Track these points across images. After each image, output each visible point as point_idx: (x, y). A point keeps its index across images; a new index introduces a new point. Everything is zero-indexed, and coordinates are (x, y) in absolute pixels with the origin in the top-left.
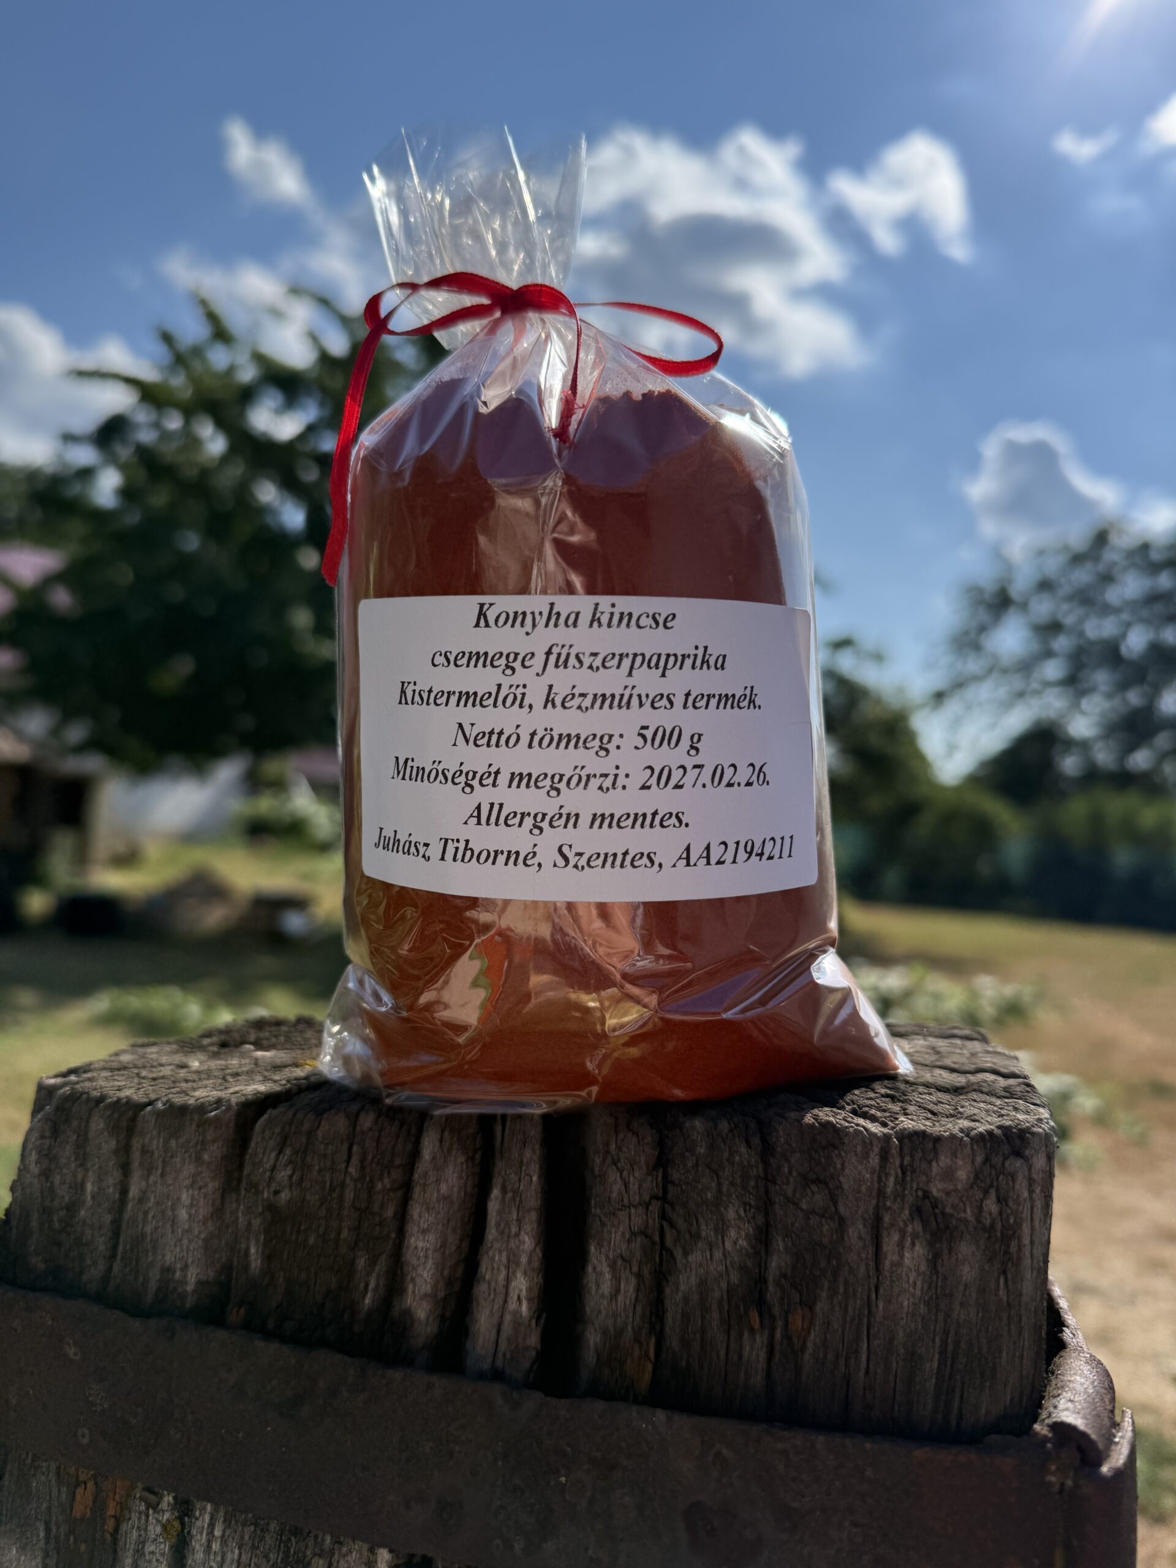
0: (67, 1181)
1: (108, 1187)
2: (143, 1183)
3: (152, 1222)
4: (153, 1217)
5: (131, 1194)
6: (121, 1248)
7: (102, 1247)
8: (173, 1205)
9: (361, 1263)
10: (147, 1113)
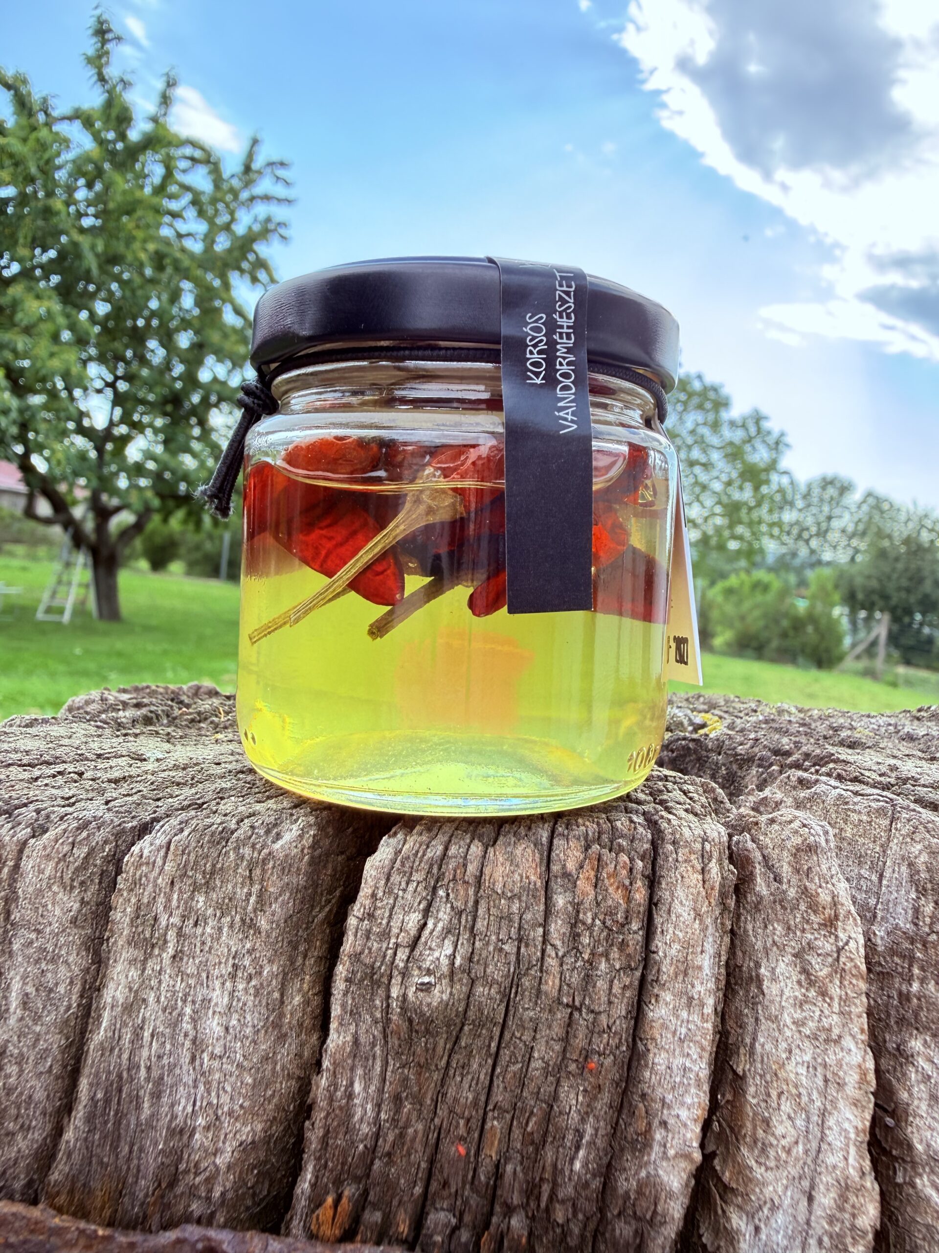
1: (57, 985)
3: (150, 1046)
4: (153, 1036)
5: (107, 995)
6: (83, 1097)
7: (40, 1096)
8: (194, 1011)
9: (571, 1099)
10: (145, 846)
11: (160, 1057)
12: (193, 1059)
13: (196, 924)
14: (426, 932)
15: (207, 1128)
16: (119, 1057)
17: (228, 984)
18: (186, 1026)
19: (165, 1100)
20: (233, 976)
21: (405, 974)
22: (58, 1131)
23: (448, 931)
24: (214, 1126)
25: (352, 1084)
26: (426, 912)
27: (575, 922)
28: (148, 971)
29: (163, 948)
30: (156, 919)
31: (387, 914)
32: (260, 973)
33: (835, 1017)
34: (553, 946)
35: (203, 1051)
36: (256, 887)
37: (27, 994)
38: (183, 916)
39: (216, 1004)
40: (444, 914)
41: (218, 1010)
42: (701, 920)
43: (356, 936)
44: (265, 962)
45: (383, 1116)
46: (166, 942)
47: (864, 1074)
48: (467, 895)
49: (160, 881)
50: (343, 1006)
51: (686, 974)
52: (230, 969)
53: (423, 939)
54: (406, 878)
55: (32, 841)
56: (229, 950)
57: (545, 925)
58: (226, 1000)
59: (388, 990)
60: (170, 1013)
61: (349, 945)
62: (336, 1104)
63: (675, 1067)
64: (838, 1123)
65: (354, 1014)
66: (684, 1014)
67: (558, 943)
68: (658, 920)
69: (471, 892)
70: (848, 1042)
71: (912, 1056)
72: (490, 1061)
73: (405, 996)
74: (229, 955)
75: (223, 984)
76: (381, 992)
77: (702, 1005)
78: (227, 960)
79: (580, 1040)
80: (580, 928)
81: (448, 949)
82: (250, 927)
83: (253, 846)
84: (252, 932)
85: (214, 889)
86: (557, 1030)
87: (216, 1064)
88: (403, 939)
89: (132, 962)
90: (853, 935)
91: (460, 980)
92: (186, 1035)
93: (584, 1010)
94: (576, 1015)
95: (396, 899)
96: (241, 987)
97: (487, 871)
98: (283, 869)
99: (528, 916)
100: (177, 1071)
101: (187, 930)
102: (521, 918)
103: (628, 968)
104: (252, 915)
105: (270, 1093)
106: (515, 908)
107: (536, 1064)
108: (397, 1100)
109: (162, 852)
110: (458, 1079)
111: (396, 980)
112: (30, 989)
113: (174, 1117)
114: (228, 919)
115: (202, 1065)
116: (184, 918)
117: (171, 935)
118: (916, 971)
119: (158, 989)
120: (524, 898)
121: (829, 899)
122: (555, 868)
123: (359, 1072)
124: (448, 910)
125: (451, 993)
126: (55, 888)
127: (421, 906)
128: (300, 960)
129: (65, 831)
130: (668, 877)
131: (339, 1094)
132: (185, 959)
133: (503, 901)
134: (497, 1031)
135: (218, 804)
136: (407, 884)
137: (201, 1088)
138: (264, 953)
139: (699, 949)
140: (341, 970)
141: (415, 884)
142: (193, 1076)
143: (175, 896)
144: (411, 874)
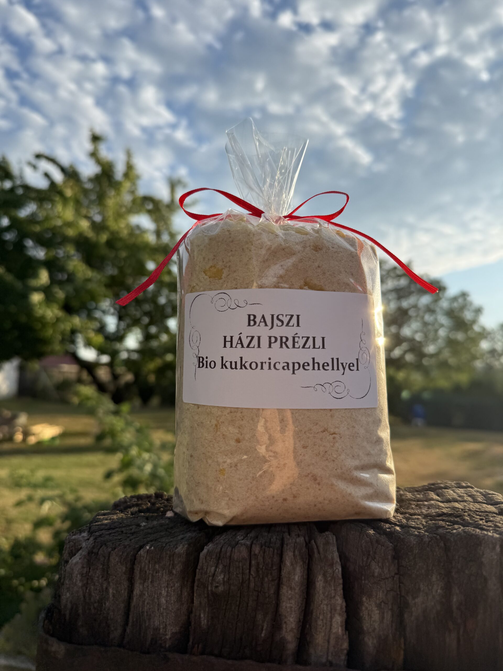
0: (98, 589)
1: (121, 590)
2: (141, 587)
3: (147, 606)
4: (147, 603)
5: (135, 593)
6: (131, 621)
7: (119, 620)
8: (158, 596)
9: (260, 617)
10: (142, 552)
11: (149, 609)
12: (158, 610)
13: (156, 573)
14: (216, 573)
15: (163, 628)
16: (139, 609)
17: (166, 589)
18: (156, 600)
19: (152, 621)
20: (167, 587)
21: (212, 584)
22: (125, 630)
23: (222, 572)
24: (165, 628)
25: (200, 615)
26: (216, 567)
27: (257, 568)
28: (145, 586)
29: (148, 579)
30: (146, 572)
31: (206, 568)
32: (174, 586)
33: (333, 591)
34: (252, 575)
35: (161, 608)
36: (171, 562)
37: (114, 593)
39: (163, 595)
40: (221, 567)
41: (164, 596)
43: (199, 574)
44: (176, 583)
45: (209, 623)
47: (342, 607)
49: (146, 561)
50: (197, 593)
51: (289, 581)
52: (166, 585)
55: (112, 552)
57: (249, 569)
58: (166, 593)
59: (208, 588)
60: (151, 597)
61: (197, 578)
62: (196, 621)
63: (288, 607)
64: (335, 621)
65: (200, 595)
66: (290, 592)
68: (282, 566)
69: (228, 561)
70: (337, 598)
71: (363, 603)
72: (237, 607)
73: (212, 590)
75: (165, 589)
76: (206, 589)
77: (295, 589)
78: (165, 582)
79: (261, 601)
80: (259, 569)
81: (222, 577)
83: (170, 551)
84: (171, 574)
85: (160, 563)
86: (255, 598)
87: (165, 611)
88: (210, 574)
89: (140, 583)
91: (226, 585)
92: (156, 603)
93: (262, 592)
94: (259, 593)
95: (208, 563)
96: (170, 589)
97: (232, 555)
98: (179, 557)
99: (244, 567)
100: (154, 613)
101: (154, 574)
102: (242, 567)
103: (273, 580)
104: (171, 570)
105: (180, 618)
106: (240, 565)
107: (250, 607)
108: (212, 619)
109: (146, 554)
110: (229, 612)
111: (210, 585)
112: (115, 592)
113: (154, 625)
114: (165, 571)
115: (161, 611)
116: (153, 571)
117: (150, 576)
119: (148, 591)
120: (243, 562)
121: (332, 558)
122: (252, 553)
123: (202, 611)
125: (224, 588)
126: (119, 564)
127: (215, 565)
129: (120, 549)
130: (285, 554)
131: (197, 618)
132: (154, 582)
133: (237, 563)
134: (238, 599)
136: (211, 559)
137: (161, 617)
138: (175, 580)
139: (293, 574)
140: (196, 584)
141: (213, 559)
142: (158, 614)
143: (150, 565)
144: (212, 557)
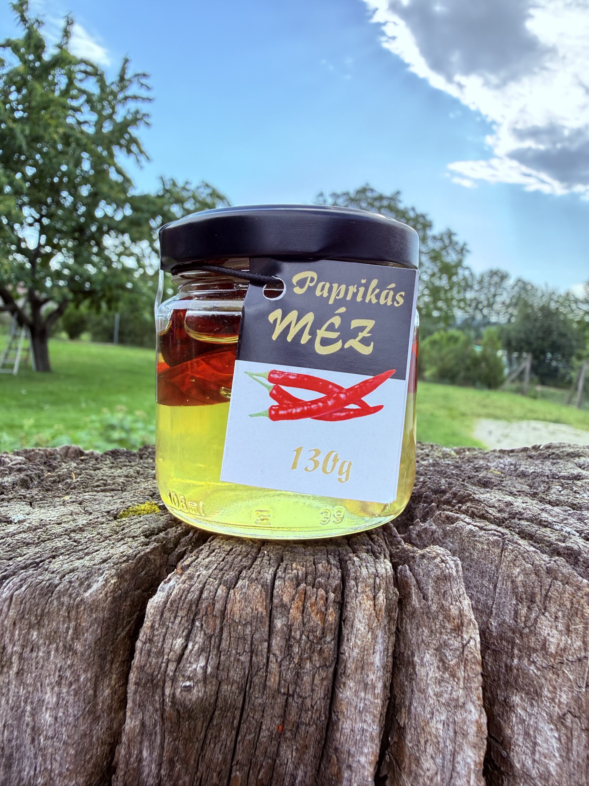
11: (10, 741)
12: (33, 740)
13: (32, 650)
14: (187, 652)
17: (56, 689)
18: (28, 719)
19: (14, 768)
20: (59, 683)
21: (174, 680)
23: (202, 650)
25: (141, 752)
26: (187, 638)
27: (288, 638)
29: (10, 667)
30: (4, 648)
31: (161, 640)
32: (78, 680)
33: (461, 691)
34: (274, 655)
35: (40, 735)
36: (73, 624)
38: (23, 646)
39: (48, 703)
40: (199, 638)
41: (50, 706)
42: (372, 632)
43: (141, 654)
44: (81, 672)
45: (163, 772)
46: (11, 663)
47: (479, 727)
48: (215, 625)
49: (6, 622)
50: (134, 701)
51: (363, 668)
52: (57, 679)
53: (185, 656)
54: (173, 615)
56: (56, 666)
57: (269, 641)
58: (55, 699)
59: (163, 690)
60: (16, 711)
61: (136, 662)
62: (130, 767)
63: (356, 730)
64: (464, 760)
65: (142, 706)
66: (363, 694)
67: (278, 653)
68: (345, 632)
69: (218, 622)
70: (470, 706)
71: (514, 707)
72: (234, 732)
73: (174, 694)
74: (56, 669)
75: (52, 689)
76: (159, 691)
77: (374, 687)
78: (55, 672)
79: (293, 717)
80: (292, 642)
81: (202, 663)
82: (69, 650)
83: (70, 595)
84: (71, 653)
85: (43, 626)
86: (278, 711)
87: (49, 742)
88: (172, 656)
90: (473, 636)
91: (211, 682)
92: (27, 725)
93: (296, 696)
94: (290, 699)
95: (167, 629)
97: (229, 607)
98: (92, 609)
99: (257, 636)
100: (23, 749)
101: (25, 655)
102: (252, 638)
103: (324, 666)
104: (70, 642)
105: (88, 757)
106: (248, 631)
107: (264, 733)
108: (171, 762)
109: (7, 603)
110: (212, 746)
111: (168, 684)
113: (21, 780)
114: (55, 646)
115: (39, 744)
116: (23, 647)
117: (15, 659)
118: (516, 652)
119: (8, 694)
120: (254, 624)
121: (457, 613)
122: (276, 601)
123: (146, 744)
124: (202, 636)
125: (205, 692)
127: (184, 634)
128: (108, 666)
130: (352, 603)
131: (132, 760)
132: (25, 674)
133: (239, 627)
134: (238, 713)
135: (50, 562)
136: (175, 618)
137: (40, 759)
138: (80, 666)
139: (372, 651)
140: (133, 677)
141: (180, 618)
142: (33, 751)
143: (17, 632)
144: (177, 612)
